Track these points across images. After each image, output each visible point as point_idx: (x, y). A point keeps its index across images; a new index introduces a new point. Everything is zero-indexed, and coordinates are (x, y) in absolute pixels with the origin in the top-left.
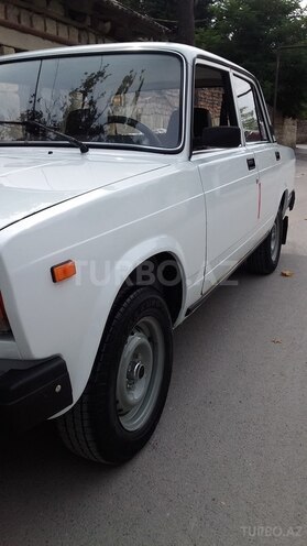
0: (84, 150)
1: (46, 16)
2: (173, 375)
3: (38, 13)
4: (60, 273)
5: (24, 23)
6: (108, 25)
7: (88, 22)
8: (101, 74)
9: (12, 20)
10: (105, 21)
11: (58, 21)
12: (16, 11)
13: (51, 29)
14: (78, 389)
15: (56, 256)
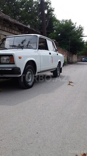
0: (23, 49)
1: (15, 30)
2: (34, 85)
3: (14, 30)
4: (20, 58)
5: (11, 31)
6: (28, 32)
7: (23, 31)
8: (25, 40)
9: (8, 31)
10: (27, 31)
11: (17, 31)
12: (9, 29)
13: (16, 32)
14: (22, 72)
15: (20, 55)
